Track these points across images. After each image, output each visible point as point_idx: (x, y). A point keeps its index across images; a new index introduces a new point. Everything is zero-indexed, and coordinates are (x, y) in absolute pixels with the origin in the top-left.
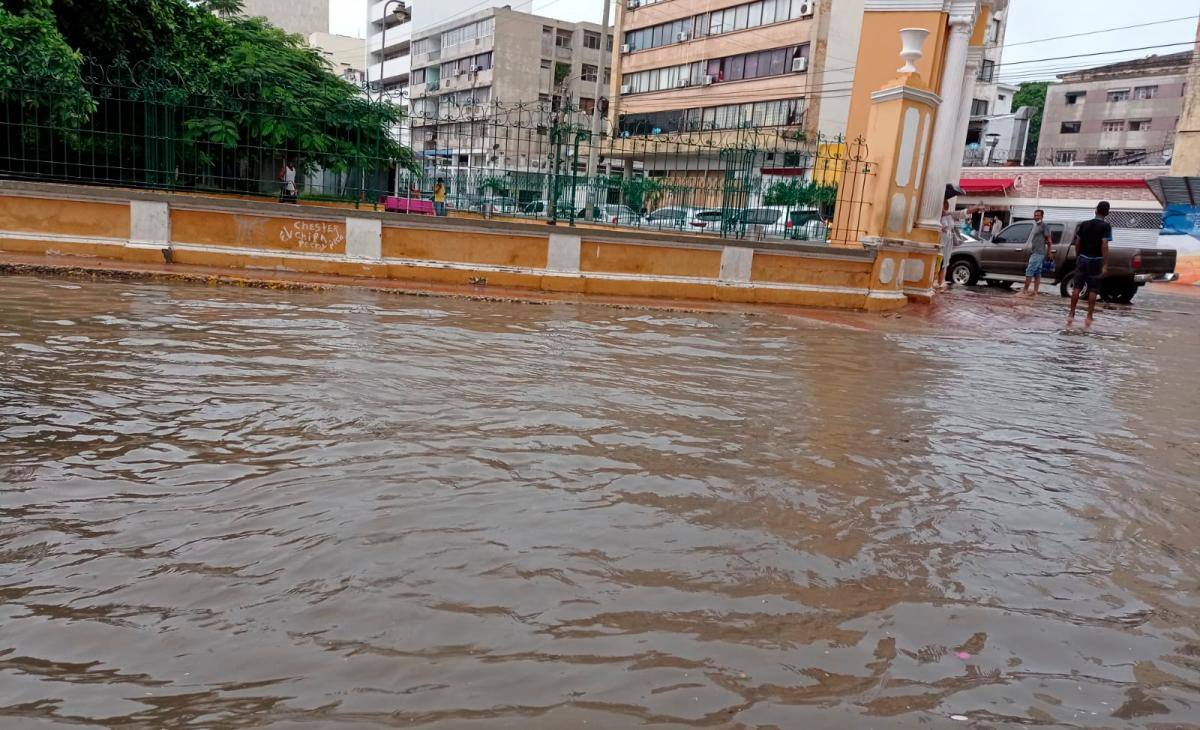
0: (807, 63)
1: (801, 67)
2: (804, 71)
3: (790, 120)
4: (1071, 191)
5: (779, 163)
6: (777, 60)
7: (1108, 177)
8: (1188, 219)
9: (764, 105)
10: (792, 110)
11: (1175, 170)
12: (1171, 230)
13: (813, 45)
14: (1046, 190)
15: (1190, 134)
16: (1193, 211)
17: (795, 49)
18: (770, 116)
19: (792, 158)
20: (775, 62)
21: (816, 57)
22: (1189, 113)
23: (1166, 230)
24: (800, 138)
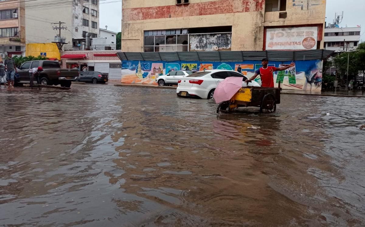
0: (18, 15)
1: (16, 17)
2: (17, 18)
3: (16, 34)
4: (102, 58)
5: (14, 50)
6: (8, 14)
7: (110, 53)
8: (127, 64)
9: (5, 29)
10: (16, 31)
11: (122, 51)
12: (124, 68)
13: (19, 9)
14: (96, 57)
15: (125, 40)
16: (128, 62)
17: (14, 10)
18: (8, 33)
19: (18, 48)
20: (7, 14)
21: (21, 13)
22: (123, 34)
23: (123, 68)
24: (19, 41)
